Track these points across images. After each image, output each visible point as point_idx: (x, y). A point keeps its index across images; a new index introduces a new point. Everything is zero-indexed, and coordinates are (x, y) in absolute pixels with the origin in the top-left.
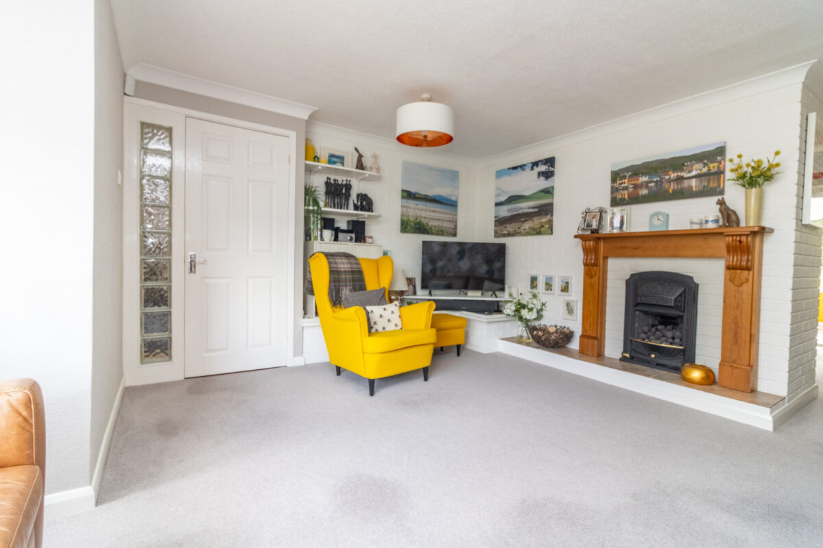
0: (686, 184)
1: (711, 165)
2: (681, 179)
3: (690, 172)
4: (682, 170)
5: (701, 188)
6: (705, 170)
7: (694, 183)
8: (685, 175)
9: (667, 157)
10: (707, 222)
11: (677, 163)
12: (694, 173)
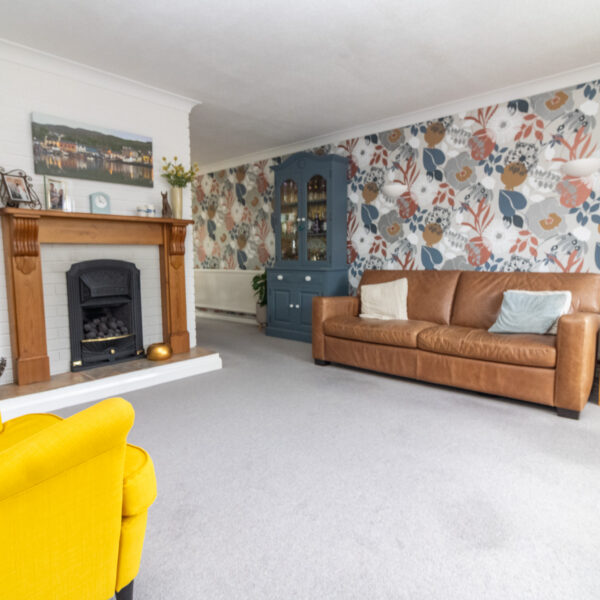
0: (125, 168)
1: (145, 157)
3: (128, 157)
4: (121, 153)
5: (137, 176)
6: (140, 160)
7: (131, 169)
8: (125, 160)
9: (106, 133)
10: (139, 210)
11: (115, 144)
12: (131, 160)
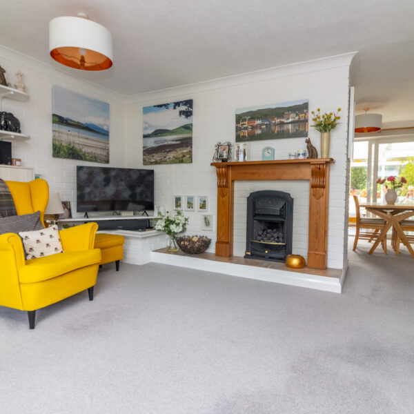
0: (285, 127)
1: (301, 115)
2: (282, 124)
3: (288, 119)
4: (283, 118)
5: (295, 131)
6: (297, 118)
7: (290, 127)
8: (285, 121)
9: (273, 107)
10: (299, 155)
11: (280, 112)
12: (290, 120)
